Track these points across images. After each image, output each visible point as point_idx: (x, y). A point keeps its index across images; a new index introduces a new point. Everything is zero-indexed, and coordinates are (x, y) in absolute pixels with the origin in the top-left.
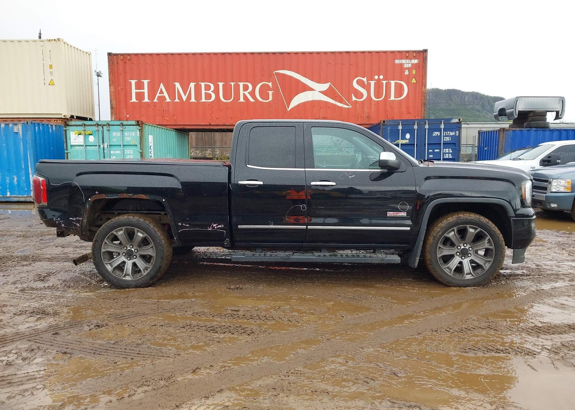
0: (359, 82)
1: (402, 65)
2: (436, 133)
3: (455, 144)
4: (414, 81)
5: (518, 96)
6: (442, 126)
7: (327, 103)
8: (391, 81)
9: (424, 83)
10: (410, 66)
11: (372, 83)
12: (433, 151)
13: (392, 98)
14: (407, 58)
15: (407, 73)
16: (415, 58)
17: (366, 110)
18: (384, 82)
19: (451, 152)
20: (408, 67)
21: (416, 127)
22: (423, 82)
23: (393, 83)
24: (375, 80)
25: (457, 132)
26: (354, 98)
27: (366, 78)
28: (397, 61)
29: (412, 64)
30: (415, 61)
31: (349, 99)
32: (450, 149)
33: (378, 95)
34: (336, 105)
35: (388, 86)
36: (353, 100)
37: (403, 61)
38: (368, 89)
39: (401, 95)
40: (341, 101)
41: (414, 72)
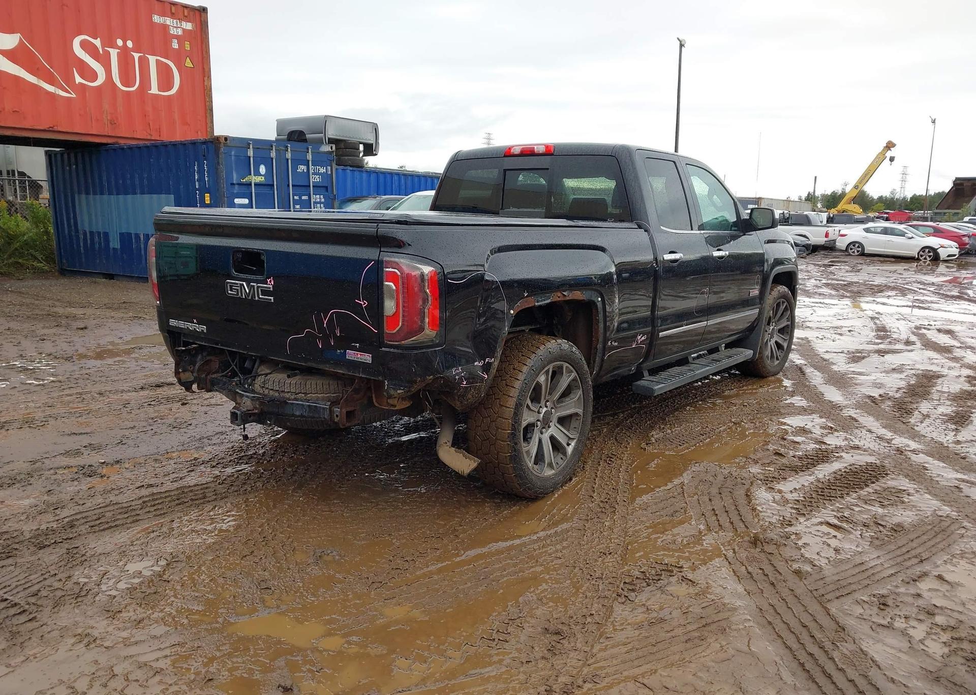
0: (84, 45)
1: (165, 27)
2: (302, 168)
3: (327, 187)
4: (189, 64)
5: (327, 114)
6: (310, 157)
7: (17, 79)
8: (149, 56)
9: (206, 70)
10: (180, 34)
11: (114, 53)
12: (300, 198)
13: (154, 90)
14: (173, 16)
15: (175, 45)
16: (186, 19)
17: (106, 106)
18: (136, 56)
19: (323, 200)
20: (175, 33)
21: (273, 154)
22: (204, 69)
23: (152, 60)
24: (118, 47)
25: (329, 168)
26: (78, 79)
27: (99, 39)
28: (156, 19)
29: (184, 30)
30: (188, 26)
31: (69, 80)
32: (322, 197)
33: (127, 79)
34: (41, 88)
35: (144, 63)
36: (77, 83)
37: (168, 21)
38: (105, 61)
39: (170, 88)
40: (52, 81)
41: (188, 47)
